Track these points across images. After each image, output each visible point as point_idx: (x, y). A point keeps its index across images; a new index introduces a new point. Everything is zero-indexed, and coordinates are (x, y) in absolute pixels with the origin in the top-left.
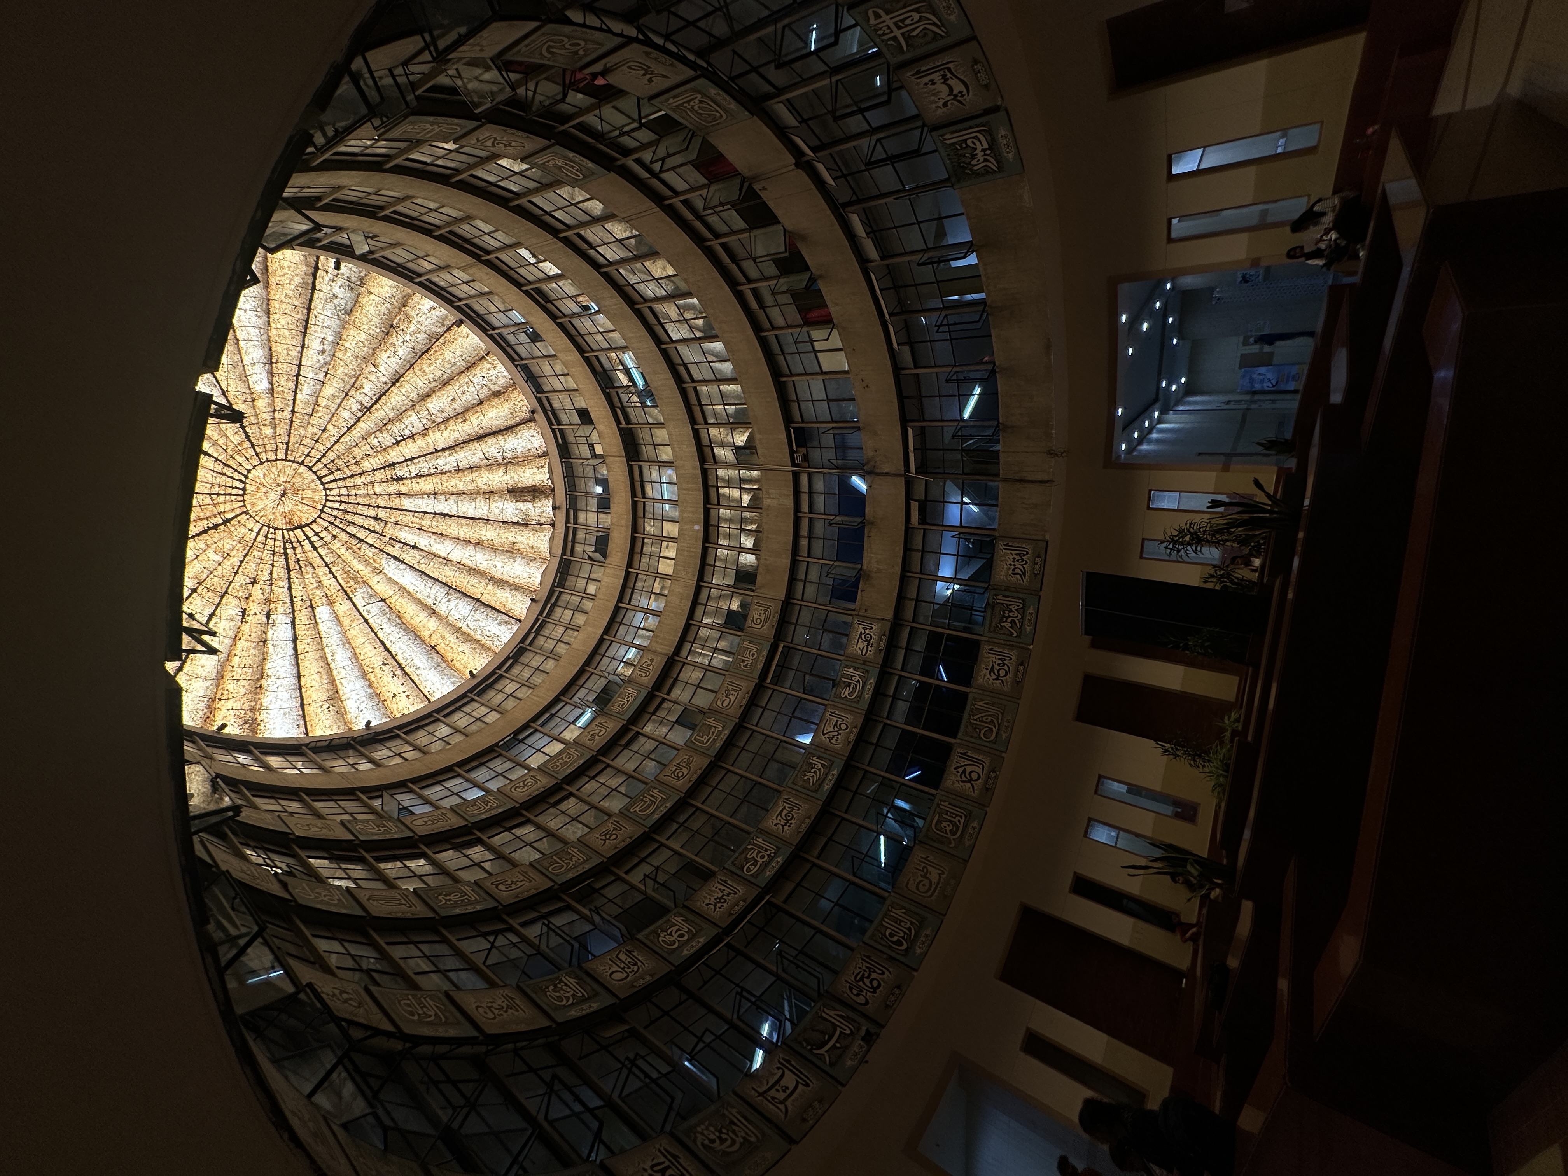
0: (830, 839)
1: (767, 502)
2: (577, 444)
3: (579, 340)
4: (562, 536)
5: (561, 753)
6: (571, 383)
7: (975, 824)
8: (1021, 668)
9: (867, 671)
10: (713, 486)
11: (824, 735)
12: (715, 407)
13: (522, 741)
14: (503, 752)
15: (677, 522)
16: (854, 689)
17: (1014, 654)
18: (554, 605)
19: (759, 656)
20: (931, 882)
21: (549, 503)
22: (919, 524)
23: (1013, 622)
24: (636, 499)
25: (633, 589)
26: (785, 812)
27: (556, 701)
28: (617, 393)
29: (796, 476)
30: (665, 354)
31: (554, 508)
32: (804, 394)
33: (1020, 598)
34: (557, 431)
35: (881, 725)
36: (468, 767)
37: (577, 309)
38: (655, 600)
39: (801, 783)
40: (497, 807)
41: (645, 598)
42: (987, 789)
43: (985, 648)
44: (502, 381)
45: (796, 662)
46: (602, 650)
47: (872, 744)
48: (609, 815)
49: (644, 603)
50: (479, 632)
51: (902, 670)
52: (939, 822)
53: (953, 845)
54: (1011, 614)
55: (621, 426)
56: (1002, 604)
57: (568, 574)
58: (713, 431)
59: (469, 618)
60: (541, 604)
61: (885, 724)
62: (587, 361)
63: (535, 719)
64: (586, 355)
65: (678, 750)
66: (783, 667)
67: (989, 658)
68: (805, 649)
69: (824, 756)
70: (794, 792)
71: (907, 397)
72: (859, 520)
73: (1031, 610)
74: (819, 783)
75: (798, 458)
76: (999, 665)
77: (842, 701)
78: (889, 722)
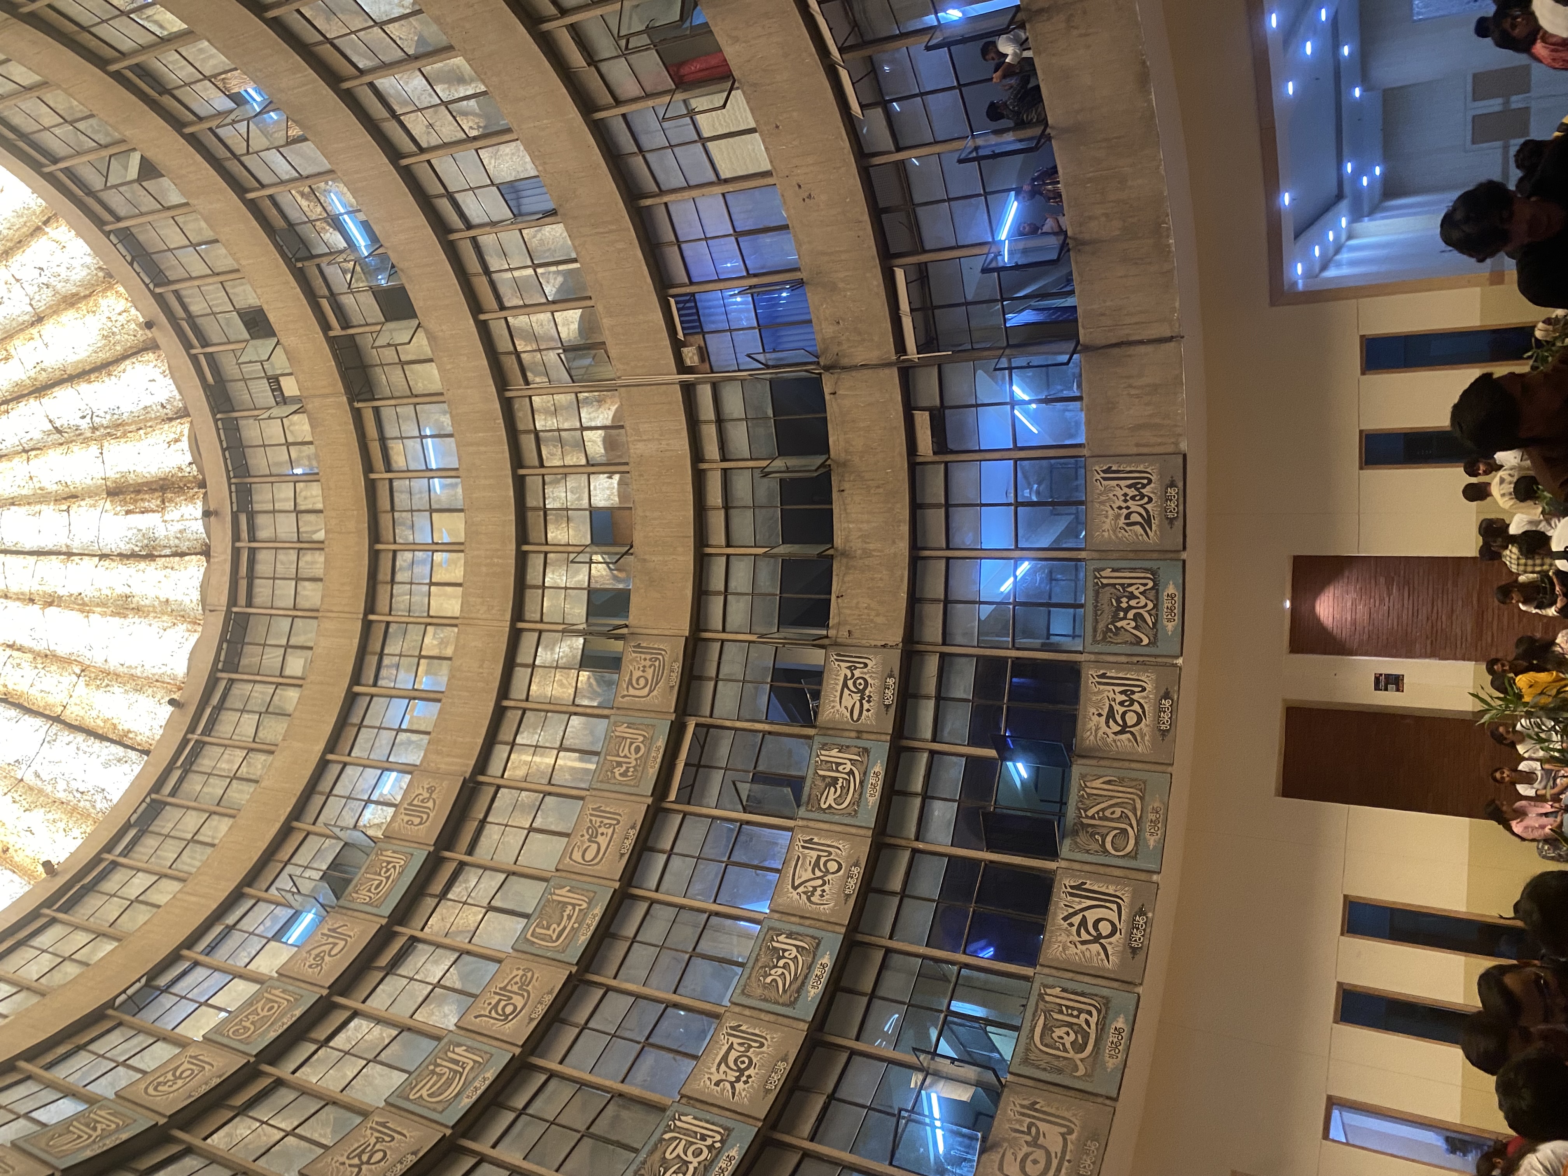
0: (832, 1097)
1: (638, 449)
2: (244, 380)
3: (234, 167)
4: (228, 567)
5: (251, 1002)
6: (221, 257)
7: (1120, 1023)
8: (1167, 703)
9: (866, 751)
10: (528, 432)
11: (795, 888)
12: (516, 274)
13: (166, 989)
14: (127, 1018)
15: (461, 510)
16: (845, 789)
17: (1148, 680)
18: (220, 708)
19: (649, 751)
20: (1048, 1153)
21: (195, 509)
22: (934, 453)
23: (1138, 617)
24: (373, 476)
25: (381, 655)
26: (733, 1055)
27: (235, 898)
28: (318, 266)
29: (688, 391)
30: (409, 177)
31: (207, 514)
32: (688, 227)
33: (1146, 570)
34: (202, 359)
35: (907, 855)
36: (50, 1057)
37: (223, 103)
38: (427, 673)
39: (759, 991)
40: (118, 1129)
41: (408, 670)
42: (1134, 951)
43: (1090, 675)
44: (79, 274)
45: (723, 750)
46: (325, 785)
47: (894, 893)
48: (364, 1114)
49: (405, 681)
50: (62, 785)
51: (934, 740)
52: (1047, 1029)
53: (1081, 1072)
54: (1133, 603)
55: (332, 334)
56: (1114, 585)
57: (243, 644)
58: (518, 321)
59: (39, 759)
60: (192, 709)
61: (915, 851)
62: (253, 207)
63: (190, 942)
64: (251, 196)
65: (499, 961)
66: (699, 766)
67: (1100, 692)
68: (738, 724)
69: (801, 929)
70: (747, 1012)
71: (886, 210)
72: (819, 460)
73: (1171, 589)
74: (795, 986)
75: (690, 355)
76: (1122, 703)
77: (822, 816)
78: (921, 846)
